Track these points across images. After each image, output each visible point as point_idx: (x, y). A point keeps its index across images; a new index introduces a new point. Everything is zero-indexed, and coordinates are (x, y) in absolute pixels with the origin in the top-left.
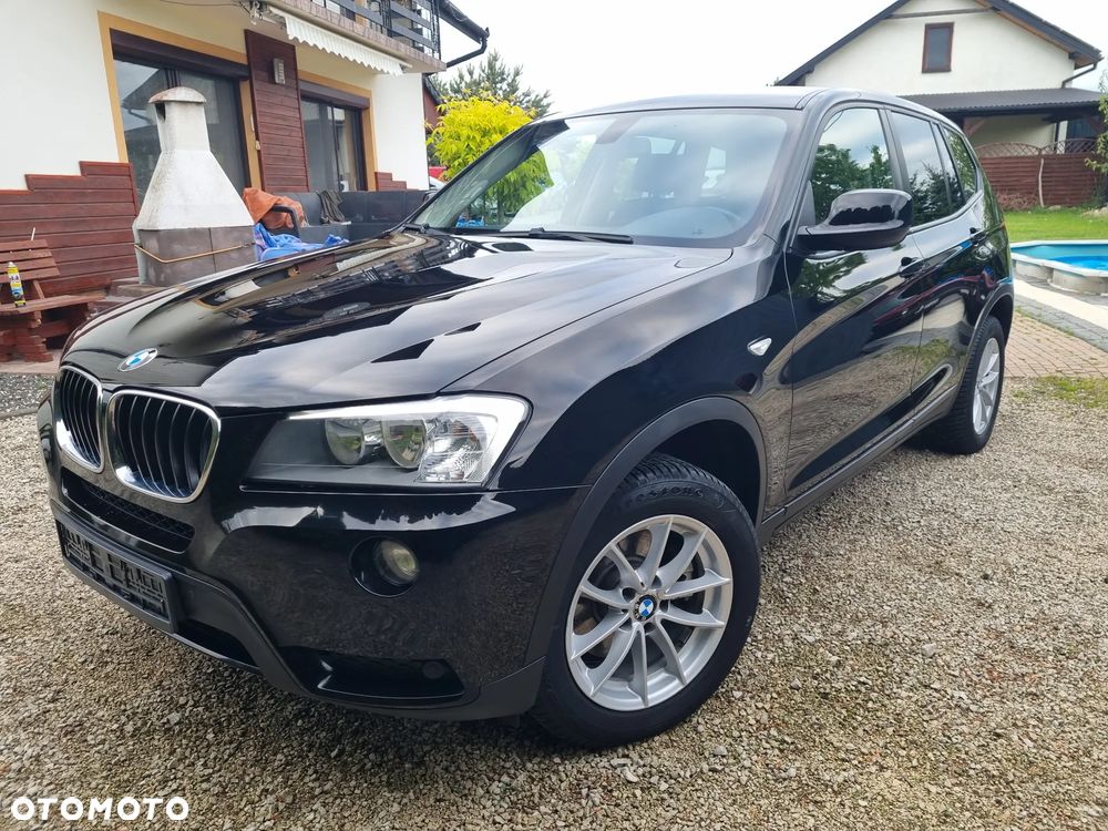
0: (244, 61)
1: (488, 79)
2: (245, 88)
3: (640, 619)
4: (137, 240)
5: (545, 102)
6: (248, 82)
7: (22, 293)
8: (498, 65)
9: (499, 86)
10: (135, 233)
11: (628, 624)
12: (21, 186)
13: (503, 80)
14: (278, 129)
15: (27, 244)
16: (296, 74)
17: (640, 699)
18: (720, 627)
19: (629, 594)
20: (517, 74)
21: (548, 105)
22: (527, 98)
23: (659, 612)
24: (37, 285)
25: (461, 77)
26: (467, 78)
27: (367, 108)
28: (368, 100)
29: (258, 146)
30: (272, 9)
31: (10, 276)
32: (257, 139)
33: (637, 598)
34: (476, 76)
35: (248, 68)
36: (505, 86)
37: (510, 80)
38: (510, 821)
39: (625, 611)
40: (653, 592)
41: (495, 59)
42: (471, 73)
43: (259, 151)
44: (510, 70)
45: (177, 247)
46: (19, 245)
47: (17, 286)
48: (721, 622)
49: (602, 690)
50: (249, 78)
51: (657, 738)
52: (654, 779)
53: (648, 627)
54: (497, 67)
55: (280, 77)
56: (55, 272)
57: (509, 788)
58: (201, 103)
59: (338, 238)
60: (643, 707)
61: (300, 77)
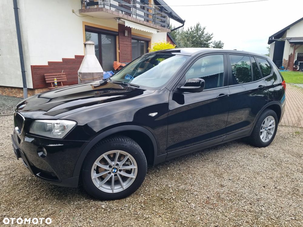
0: (118, 31)
1: (196, 30)
2: (117, 37)
3: (113, 173)
4: (79, 75)
5: (211, 36)
6: (118, 36)
7: (57, 85)
8: (199, 26)
9: (199, 32)
10: (78, 73)
11: (110, 173)
12: (61, 61)
13: (200, 30)
14: (125, 47)
15: (61, 74)
16: (131, 34)
17: (112, 191)
18: (134, 178)
19: (110, 167)
20: (204, 29)
21: (212, 37)
22: (207, 35)
23: (118, 172)
24: (62, 83)
25: (189, 30)
26: (190, 30)
27: (150, 41)
28: (150, 39)
29: (119, 51)
30: (122, 19)
31: (55, 81)
32: (119, 49)
33: (112, 168)
34: (192, 30)
35: (118, 33)
36: (200, 32)
37: (202, 31)
38: (74, 210)
39: (109, 170)
40: (116, 167)
41: (199, 25)
42: (191, 29)
43: (119, 53)
44: (202, 28)
45: (85, 77)
46: (59, 74)
47: (56, 83)
48: (135, 177)
49: (101, 186)
50: (118, 35)
51: (116, 200)
52: (108, 208)
53: (115, 175)
54: (199, 27)
55: (126, 34)
56: (66, 80)
57: (78, 204)
58: (94, 44)
59: (129, 75)
60: (112, 193)
61: (132, 34)
